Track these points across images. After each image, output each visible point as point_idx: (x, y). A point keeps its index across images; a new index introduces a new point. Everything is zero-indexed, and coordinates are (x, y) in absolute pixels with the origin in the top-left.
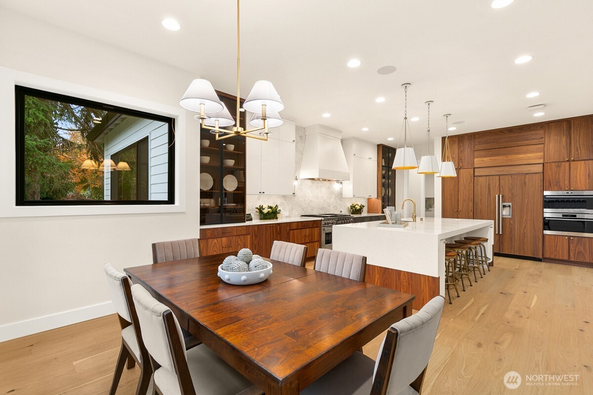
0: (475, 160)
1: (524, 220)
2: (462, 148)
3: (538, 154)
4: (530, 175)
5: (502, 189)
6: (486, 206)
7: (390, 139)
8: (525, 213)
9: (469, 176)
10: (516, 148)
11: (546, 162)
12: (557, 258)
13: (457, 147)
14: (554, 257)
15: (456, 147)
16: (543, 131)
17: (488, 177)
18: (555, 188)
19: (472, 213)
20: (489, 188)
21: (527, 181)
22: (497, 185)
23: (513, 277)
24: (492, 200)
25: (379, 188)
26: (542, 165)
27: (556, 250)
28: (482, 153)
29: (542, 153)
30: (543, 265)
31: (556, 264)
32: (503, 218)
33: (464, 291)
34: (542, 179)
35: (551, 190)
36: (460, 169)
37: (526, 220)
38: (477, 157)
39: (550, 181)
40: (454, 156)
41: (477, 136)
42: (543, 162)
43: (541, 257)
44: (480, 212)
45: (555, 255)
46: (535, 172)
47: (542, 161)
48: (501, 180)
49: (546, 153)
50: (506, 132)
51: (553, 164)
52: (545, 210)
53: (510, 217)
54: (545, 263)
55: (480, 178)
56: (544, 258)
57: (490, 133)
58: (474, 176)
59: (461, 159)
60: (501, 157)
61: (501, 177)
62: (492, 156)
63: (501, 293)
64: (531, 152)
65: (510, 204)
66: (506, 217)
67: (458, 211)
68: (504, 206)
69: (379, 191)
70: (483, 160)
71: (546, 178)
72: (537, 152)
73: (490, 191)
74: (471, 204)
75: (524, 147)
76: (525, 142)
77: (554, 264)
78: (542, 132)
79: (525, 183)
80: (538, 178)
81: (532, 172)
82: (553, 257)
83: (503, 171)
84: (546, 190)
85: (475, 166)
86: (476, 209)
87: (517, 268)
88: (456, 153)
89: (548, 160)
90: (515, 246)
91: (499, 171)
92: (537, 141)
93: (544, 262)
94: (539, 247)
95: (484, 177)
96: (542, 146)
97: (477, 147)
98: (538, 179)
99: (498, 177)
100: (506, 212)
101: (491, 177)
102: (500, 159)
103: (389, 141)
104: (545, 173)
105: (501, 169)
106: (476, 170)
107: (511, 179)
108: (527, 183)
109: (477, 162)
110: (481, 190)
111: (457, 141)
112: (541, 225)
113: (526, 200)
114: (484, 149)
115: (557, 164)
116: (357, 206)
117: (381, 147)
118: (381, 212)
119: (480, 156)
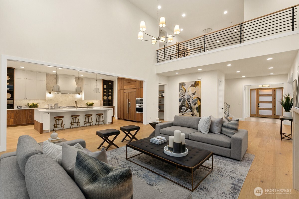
5: (129, 97)
8: (133, 105)
10: (131, 83)
13: (120, 81)
18: (138, 97)
19: (123, 106)
21: (133, 94)
24: (127, 101)
25: (102, 96)
27: (138, 118)
32: (129, 107)
34: (136, 94)
36: (121, 90)
37: (133, 108)
43: (135, 120)
44: (125, 105)
45: (138, 120)
47: (136, 88)
52: (136, 104)
59: (121, 86)
60: (129, 86)
67: (120, 105)
68: (129, 103)
74: (123, 103)
83: (129, 91)
84: (136, 98)
85: (124, 89)
88: (120, 83)
90: (131, 117)
94: (135, 118)
96: (136, 82)
97: (124, 82)
100: (129, 105)
101: (127, 93)
104: (136, 92)
107: (130, 94)
109: (124, 87)
110: (125, 97)
111: (121, 79)
112: (135, 109)
113: (133, 101)
114: (126, 83)
115: (138, 89)
117: (103, 81)
118: (102, 105)
119: (126, 85)
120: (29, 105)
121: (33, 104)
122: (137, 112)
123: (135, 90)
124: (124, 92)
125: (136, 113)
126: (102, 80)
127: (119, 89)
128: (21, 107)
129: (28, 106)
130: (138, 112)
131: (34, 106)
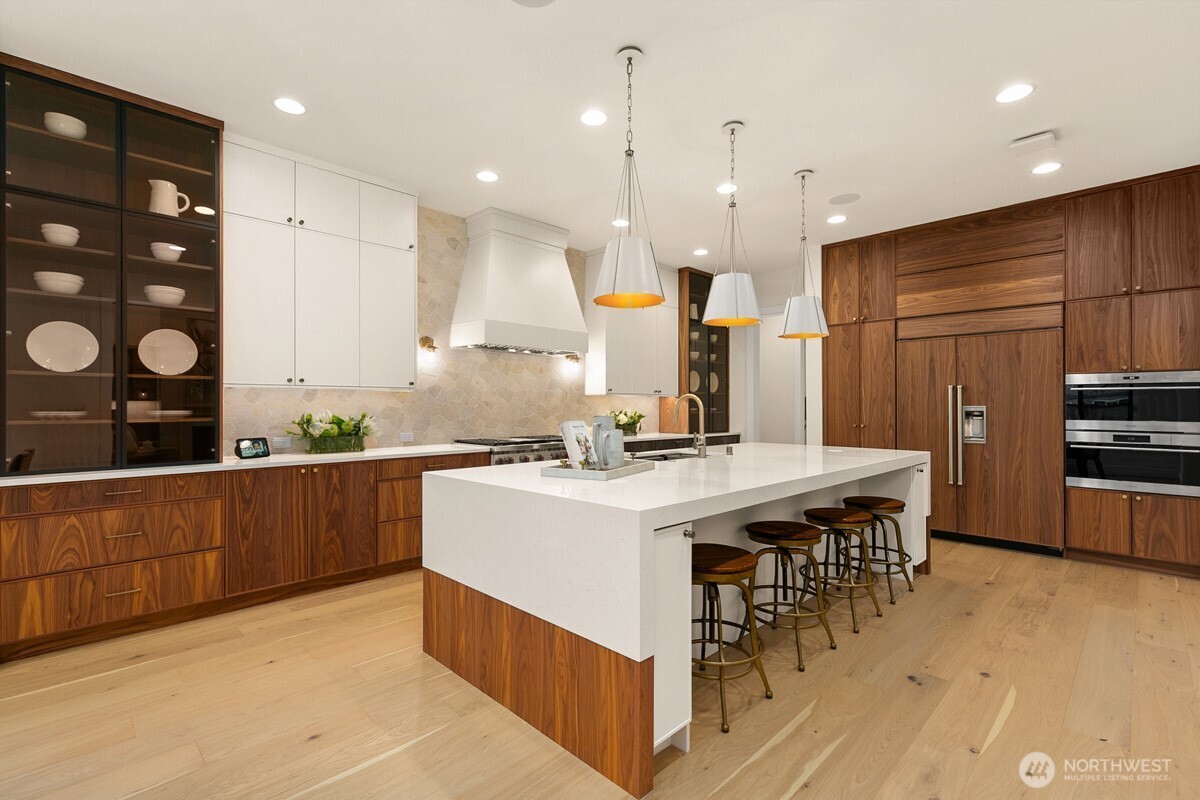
0: (900, 299)
1: (1018, 449)
2: (868, 269)
3: (1049, 279)
4: (1032, 335)
5: (962, 372)
6: (926, 414)
7: (701, 252)
8: (1020, 429)
9: (885, 339)
10: (996, 264)
11: (1070, 297)
12: (1102, 549)
13: (857, 268)
14: (1093, 548)
15: (853, 269)
16: (1062, 219)
17: (928, 342)
18: (1095, 365)
19: (892, 432)
20: (932, 370)
21: (1023, 347)
22: (951, 362)
23: (968, 614)
24: (938, 398)
25: (683, 372)
26: (1060, 307)
27: (1097, 529)
28: (915, 281)
29: (1061, 276)
30: (1064, 566)
31: (1100, 567)
32: (965, 445)
33: (802, 670)
34: (1061, 343)
35: (1085, 372)
36: (863, 323)
37: (1021, 451)
38: (904, 292)
39: (1080, 348)
40: (849, 290)
41: (901, 239)
42: (1062, 299)
43: (1059, 545)
44: (912, 429)
45: (1096, 543)
46: (1045, 325)
47: (1059, 296)
48: (961, 350)
49: (1070, 274)
50: (972, 225)
51: (1089, 304)
52: (1070, 424)
53: (983, 441)
54: (1069, 562)
55: (910, 343)
56: (1069, 549)
57: (934, 229)
58: (896, 340)
59: (866, 299)
60: (959, 291)
61: (960, 340)
62: (938, 287)
63: (912, 678)
64: (1034, 275)
65: (983, 408)
66: (973, 441)
67: (858, 426)
68: (969, 415)
69: (683, 378)
70: (917, 300)
71: (1071, 340)
72: (1048, 273)
73: (934, 377)
74: (890, 410)
75: (1015, 262)
76: (1019, 250)
77: (1093, 566)
78: (1058, 221)
79: (1019, 354)
80: (1051, 340)
81: (1034, 326)
82: (1090, 546)
83: (964, 324)
84: (1071, 372)
85: (899, 315)
86: (902, 422)
87: (991, 578)
88: (855, 282)
89: (1076, 293)
90: (995, 516)
91: (955, 326)
92: (1047, 244)
93: (1067, 558)
94: (1055, 521)
95: (919, 343)
96: (1060, 257)
97: (903, 267)
98: (1050, 342)
99: (952, 341)
100: (972, 429)
101: (936, 342)
102: (956, 296)
103: (699, 256)
104: (1068, 328)
105: (960, 319)
106: (900, 323)
107: (984, 344)
108: (1023, 357)
109: (904, 303)
110: (913, 373)
111: (857, 254)
112: (1059, 462)
113: (1022, 400)
114: (919, 270)
115: (1097, 303)
116: (622, 417)
117: (686, 275)
118: (687, 429)
119: (911, 290)
120: (316, 433)
121: (339, 422)
122: (1071, 481)
123: (1053, 315)
124: (901, 335)
125: (1066, 490)
126: (681, 271)
127: (841, 315)
128: (262, 446)
129: (306, 433)
130: (1087, 483)
131: (341, 434)
